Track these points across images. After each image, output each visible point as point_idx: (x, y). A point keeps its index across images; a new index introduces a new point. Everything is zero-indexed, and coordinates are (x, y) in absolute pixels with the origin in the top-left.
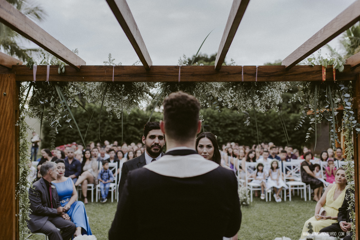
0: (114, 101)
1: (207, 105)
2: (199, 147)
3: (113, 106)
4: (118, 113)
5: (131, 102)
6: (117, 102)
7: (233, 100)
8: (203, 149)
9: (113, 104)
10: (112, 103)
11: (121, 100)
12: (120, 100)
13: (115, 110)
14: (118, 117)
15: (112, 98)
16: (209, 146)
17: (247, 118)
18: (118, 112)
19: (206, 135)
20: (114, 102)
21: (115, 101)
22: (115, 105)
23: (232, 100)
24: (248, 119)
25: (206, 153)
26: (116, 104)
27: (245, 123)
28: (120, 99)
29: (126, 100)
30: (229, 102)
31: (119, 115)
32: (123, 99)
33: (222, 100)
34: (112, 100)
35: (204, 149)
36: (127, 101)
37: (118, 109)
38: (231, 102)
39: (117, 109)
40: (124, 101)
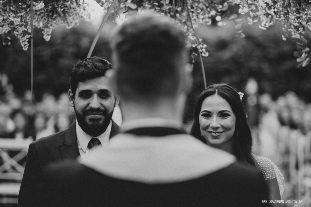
0: (13, 12)
1: (218, 22)
2: (203, 115)
3: (12, 23)
4: (25, 38)
5: (51, 14)
6: (20, 14)
7: (272, 12)
8: (211, 119)
9: (11, 19)
10: (9, 16)
11: (30, 10)
12: (28, 10)
13: (18, 31)
14: (22, 45)
15: (10, 6)
16: (223, 114)
17: (303, 51)
18: (24, 36)
19: (217, 90)
20: (13, 15)
21: (15, 13)
22: (17, 21)
23: (269, 12)
24: (306, 53)
25: (218, 128)
26: (19, 19)
27: (298, 60)
28: (26, 8)
29: (41, 10)
30: (264, 15)
31: (27, 43)
32: (34, 8)
33: (249, 12)
34: (10, 9)
35: (213, 121)
36: (42, 13)
37: (24, 29)
38: (267, 15)
39: (21, 29)
40: (36, 11)
